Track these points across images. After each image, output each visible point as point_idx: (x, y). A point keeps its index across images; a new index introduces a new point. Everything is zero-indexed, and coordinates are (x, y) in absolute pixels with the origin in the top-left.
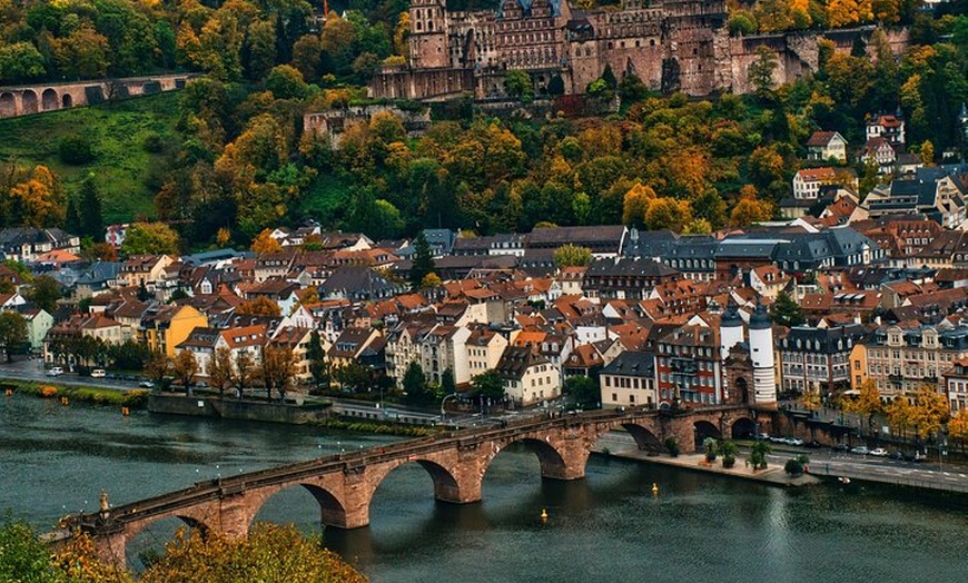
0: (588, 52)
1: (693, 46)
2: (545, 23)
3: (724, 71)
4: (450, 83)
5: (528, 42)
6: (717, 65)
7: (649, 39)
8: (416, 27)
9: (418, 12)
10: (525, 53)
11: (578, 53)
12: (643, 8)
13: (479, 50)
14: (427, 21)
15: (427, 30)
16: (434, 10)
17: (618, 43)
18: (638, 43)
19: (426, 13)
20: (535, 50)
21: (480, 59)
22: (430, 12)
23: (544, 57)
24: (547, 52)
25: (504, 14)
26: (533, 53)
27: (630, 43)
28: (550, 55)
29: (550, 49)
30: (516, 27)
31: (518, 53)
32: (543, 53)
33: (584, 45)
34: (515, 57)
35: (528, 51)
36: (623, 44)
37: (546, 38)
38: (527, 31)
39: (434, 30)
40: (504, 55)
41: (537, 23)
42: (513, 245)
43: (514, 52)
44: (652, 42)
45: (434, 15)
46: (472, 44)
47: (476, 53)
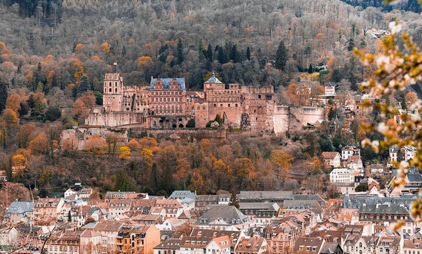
0: (204, 108)
1: (254, 109)
2: (176, 93)
3: (270, 121)
4: (130, 119)
5: (167, 101)
6: (267, 118)
7: (235, 103)
8: (109, 91)
9: (110, 83)
10: (165, 107)
11: (199, 108)
12: (226, 89)
13: (138, 104)
14: (115, 88)
15: (115, 93)
16: (118, 83)
17: (219, 104)
18: (229, 105)
19: (115, 84)
20: (170, 106)
21: (138, 109)
22: (116, 83)
23: (175, 109)
24: (177, 107)
25: (155, 87)
26: (169, 107)
27: (225, 105)
28: (179, 109)
29: (179, 106)
30: (161, 94)
31: (161, 107)
32: (175, 107)
33: (202, 105)
34: (159, 109)
35: (167, 106)
36: (221, 105)
37: (177, 100)
38: (167, 96)
39: (118, 93)
40: (153, 108)
41: (173, 93)
42: (224, 200)
43: (159, 106)
44: (237, 105)
45: (118, 85)
46: (135, 101)
47: (137, 105)
